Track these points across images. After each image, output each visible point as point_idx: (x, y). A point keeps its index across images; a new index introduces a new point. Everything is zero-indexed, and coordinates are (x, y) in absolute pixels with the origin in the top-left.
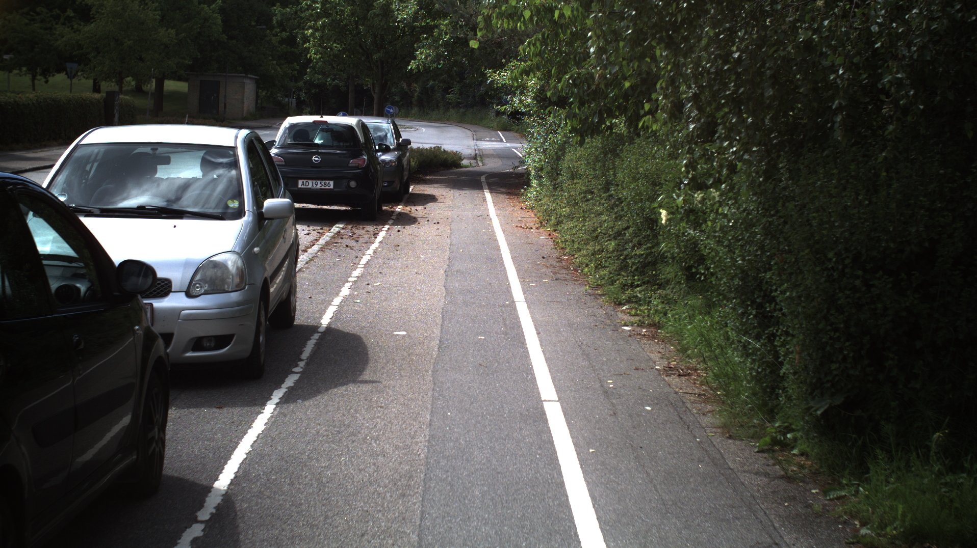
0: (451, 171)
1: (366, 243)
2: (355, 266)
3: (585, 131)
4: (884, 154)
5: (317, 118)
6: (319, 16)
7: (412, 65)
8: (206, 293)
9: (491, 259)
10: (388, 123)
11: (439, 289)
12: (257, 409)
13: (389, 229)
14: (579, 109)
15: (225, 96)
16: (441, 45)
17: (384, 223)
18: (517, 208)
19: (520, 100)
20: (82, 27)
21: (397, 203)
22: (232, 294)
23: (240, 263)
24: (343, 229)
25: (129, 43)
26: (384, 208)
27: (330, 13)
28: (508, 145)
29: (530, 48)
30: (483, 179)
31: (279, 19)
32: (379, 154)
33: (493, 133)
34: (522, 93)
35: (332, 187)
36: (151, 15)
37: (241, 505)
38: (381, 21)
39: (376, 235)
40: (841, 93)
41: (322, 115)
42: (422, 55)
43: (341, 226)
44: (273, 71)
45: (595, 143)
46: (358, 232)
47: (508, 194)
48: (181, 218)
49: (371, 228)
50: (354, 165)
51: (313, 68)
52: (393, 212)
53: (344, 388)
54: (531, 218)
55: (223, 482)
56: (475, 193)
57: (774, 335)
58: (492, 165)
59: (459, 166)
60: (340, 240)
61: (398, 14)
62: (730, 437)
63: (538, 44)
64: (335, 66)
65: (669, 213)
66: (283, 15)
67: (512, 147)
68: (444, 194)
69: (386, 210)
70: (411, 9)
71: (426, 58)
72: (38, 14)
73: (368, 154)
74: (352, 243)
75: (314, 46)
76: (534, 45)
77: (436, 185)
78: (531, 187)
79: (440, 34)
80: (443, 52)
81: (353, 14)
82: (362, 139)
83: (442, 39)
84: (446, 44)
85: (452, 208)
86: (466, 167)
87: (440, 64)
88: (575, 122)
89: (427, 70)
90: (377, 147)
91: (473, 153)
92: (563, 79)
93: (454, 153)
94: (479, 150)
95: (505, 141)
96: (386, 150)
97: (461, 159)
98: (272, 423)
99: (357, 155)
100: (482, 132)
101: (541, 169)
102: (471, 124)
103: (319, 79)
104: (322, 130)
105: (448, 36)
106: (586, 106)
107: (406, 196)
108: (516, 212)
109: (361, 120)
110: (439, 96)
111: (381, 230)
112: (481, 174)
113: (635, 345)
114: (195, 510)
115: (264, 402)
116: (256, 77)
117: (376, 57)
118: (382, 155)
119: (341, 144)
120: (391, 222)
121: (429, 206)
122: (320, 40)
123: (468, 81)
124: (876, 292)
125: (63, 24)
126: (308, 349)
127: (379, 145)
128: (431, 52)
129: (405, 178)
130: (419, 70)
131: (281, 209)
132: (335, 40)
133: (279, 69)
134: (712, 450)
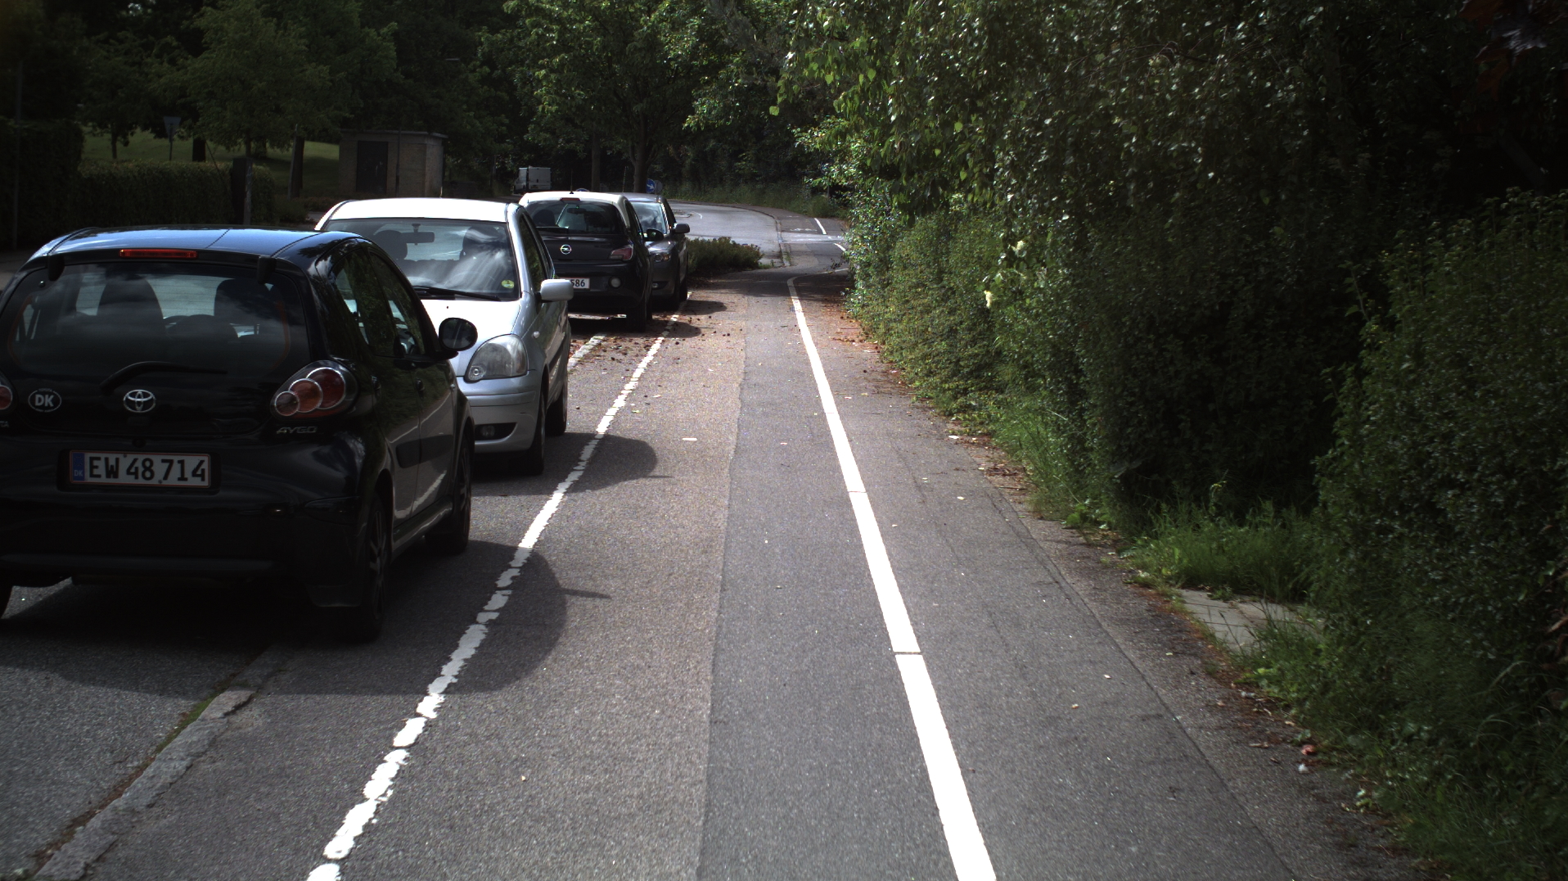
0: (744, 272)
1: (637, 356)
2: (627, 379)
3: (916, 207)
4: (1170, 221)
5: (566, 194)
6: (555, 51)
7: (690, 121)
8: (484, 379)
9: (798, 373)
10: (657, 202)
11: (733, 402)
12: (544, 497)
13: (663, 341)
14: (907, 180)
15: (398, 165)
16: (731, 93)
17: (657, 335)
18: (837, 318)
19: (840, 169)
20: (189, 62)
21: (672, 311)
22: (512, 380)
23: (520, 347)
24: (604, 341)
25: (260, 85)
26: (654, 317)
27: (571, 47)
28: (830, 238)
29: (846, 104)
30: (790, 282)
31: (486, 50)
32: (647, 243)
33: (807, 220)
34: (842, 161)
35: (587, 286)
36: (295, 45)
37: (551, 557)
38: (644, 58)
39: (648, 347)
40: (1135, 162)
41: (572, 189)
42: (704, 107)
43: (601, 338)
44: (469, 127)
45: (926, 224)
46: (624, 344)
47: (823, 301)
48: (452, 298)
49: (641, 341)
50: (616, 257)
51: (537, 123)
52: (667, 322)
53: (635, 481)
54: (854, 329)
55: (528, 542)
56: (779, 301)
57: (1082, 410)
58: (803, 265)
59: (756, 266)
60: (603, 354)
61: (670, 49)
62: (1042, 518)
63: (856, 98)
64: (578, 122)
65: (995, 294)
66: (492, 44)
67: (836, 242)
68: (736, 301)
69: (657, 320)
70: (687, 42)
71: (709, 112)
72: (121, 42)
73: (635, 243)
74: (619, 356)
75: (548, 93)
76: (851, 99)
77: (723, 291)
78: (855, 289)
79: (729, 78)
80: (734, 103)
81: (604, 48)
82: (626, 222)
83: (732, 84)
84: (738, 92)
85: (746, 317)
86: (766, 267)
87: (728, 120)
88: (902, 197)
89: (709, 128)
90: (645, 235)
91: (777, 250)
92: (887, 143)
93: (748, 248)
94: (785, 245)
95: (824, 232)
96: (658, 238)
97: (758, 255)
98: (563, 506)
99: (621, 244)
100: (792, 219)
101: (868, 264)
102: (774, 207)
103: (545, 140)
104: (570, 211)
105: (740, 81)
106: (916, 176)
107: (683, 304)
108: (835, 322)
109: (624, 198)
110: (723, 164)
111: (654, 342)
112: (787, 276)
113: (960, 451)
114: (496, 576)
115: (550, 492)
116: (444, 136)
117: (637, 108)
118: (651, 245)
119: (599, 229)
120: (666, 333)
121: (715, 315)
122: (556, 84)
123: (768, 142)
124: (1168, 356)
125: (159, 56)
126: (588, 452)
127: (649, 232)
128: (716, 102)
129: (682, 279)
130: (699, 128)
131: (560, 290)
132: (579, 84)
133: (478, 124)
134: (1018, 527)
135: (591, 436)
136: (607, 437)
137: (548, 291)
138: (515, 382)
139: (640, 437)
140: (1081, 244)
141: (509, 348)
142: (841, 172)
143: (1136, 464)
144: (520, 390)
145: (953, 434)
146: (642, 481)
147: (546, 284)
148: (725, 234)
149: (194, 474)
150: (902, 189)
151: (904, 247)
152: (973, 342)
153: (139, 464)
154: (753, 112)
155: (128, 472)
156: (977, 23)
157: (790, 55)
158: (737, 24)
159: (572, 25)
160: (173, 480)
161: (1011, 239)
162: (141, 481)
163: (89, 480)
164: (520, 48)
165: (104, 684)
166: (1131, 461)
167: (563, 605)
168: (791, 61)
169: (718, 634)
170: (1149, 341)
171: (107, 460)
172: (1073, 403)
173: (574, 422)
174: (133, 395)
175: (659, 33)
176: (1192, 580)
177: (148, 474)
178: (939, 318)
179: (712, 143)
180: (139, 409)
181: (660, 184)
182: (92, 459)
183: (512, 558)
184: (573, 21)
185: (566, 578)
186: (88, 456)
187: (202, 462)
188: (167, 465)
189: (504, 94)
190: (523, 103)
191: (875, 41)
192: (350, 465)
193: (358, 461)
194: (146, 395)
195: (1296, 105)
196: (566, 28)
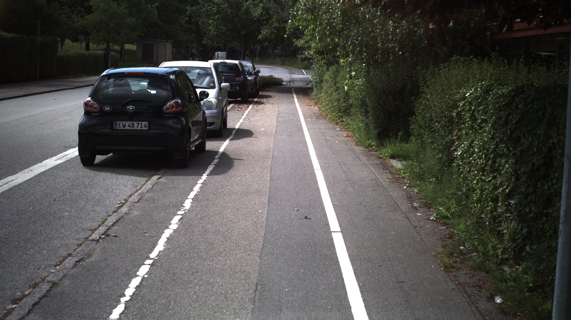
0: (278, 87)
1: (245, 109)
2: (243, 115)
3: (329, 64)
5: (222, 61)
6: (216, 14)
7: (260, 37)
8: (206, 110)
10: (250, 64)
11: (274, 121)
13: (253, 106)
14: (326, 55)
15: (157, 52)
16: (273, 28)
17: (251, 104)
18: (307, 100)
19: (308, 52)
20: (88, 16)
21: (255, 98)
23: (216, 101)
24: (234, 106)
25: (112, 25)
27: (221, 13)
28: (307, 76)
30: (293, 90)
31: (189, 12)
32: (247, 76)
33: (300, 70)
34: (309, 50)
36: (124, 11)
38: (245, 16)
39: (248, 107)
41: (224, 59)
42: (265, 32)
44: (181, 38)
45: (333, 68)
46: (241, 107)
47: (303, 95)
49: (246, 106)
50: (238, 80)
52: (253, 101)
53: (248, 138)
54: (312, 102)
55: (221, 150)
56: (289, 95)
58: (297, 84)
59: (282, 85)
61: (253, 14)
62: (358, 146)
65: (347, 87)
66: (191, 10)
67: (309, 77)
68: (275, 95)
69: (250, 100)
70: (259, 11)
71: (266, 34)
73: (243, 76)
74: (239, 109)
75: (213, 28)
78: (313, 91)
79: (273, 23)
80: (274, 31)
81: (232, 13)
82: (241, 69)
83: (274, 25)
84: (275, 27)
85: (278, 100)
86: (285, 85)
87: (272, 36)
88: (325, 61)
89: (266, 39)
90: (247, 74)
91: (289, 80)
93: (279, 79)
94: (292, 78)
95: (305, 74)
96: (250, 74)
97: (282, 81)
98: (229, 143)
99: (239, 76)
100: (294, 70)
101: (317, 82)
102: (288, 66)
104: (223, 66)
105: (276, 24)
106: (329, 54)
107: (258, 96)
108: (306, 100)
109: (240, 62)
110: (270, 51)
111: (250, 106)
112: (292, 88)
113: (340, 132)
114: (215, 156)
115: (225, 140)
116: (173, 42)
117: (242, 33)
118: (248, 77)
119: (232, 72)
120: (253, 104)
121: (268, 99)
122: (216, 25)
123: (286, 43)
124: (389, 100)
125: (77, 14)
126: (234, 132)
127: (248, 72)
128: (269, 31)
129: (258, 88)
130: (263, 39)
131: (226, 86)
132: (223, 25)
133: (185, 37)
134: (351, 148)
135: (234, 129)
136: (238, 129)
137: (223, 86)
138: (215, 111)
139: (248, 129)
140: (368, 72)
141: (213, 101)
142: (309, 53)
143: (381, 129)
144: (216, 113)
145: (338, 128)
146: (250, 138)
147: (223, 84)
148: (272, 74)
149: (144, 127)
150: (325, 58)
151: (326, 77)
152: (344, 102)
153: (131, 124)
154: (280, 34)
155: (128, 126)
156: (339, 13)
157: (290, 21)
158: (274, 7)
159: (221, 5)
160: (139, 128)
161: (350, 71)
162: (131, 128)
163: (118, 128)
164: (201, 12)
165: (125, 175)
166: (380, 129)
167: (233, 161)
168: (290, 23)
169: (271, 166)
170: (384, 97)
171: (123, 123)
172: (366, 115)
173: (230, 125)
174: (129, 107)
175: (250, 8)
176: (393, 157)
177: (133, 127)
178: (335, 96)
179: (266, 44)
180: (131, 111)
181: (248, 58)
182: (119, 123)
183: (218, 153)
184: (221, 4)
185: (232, 156)
186: (118, 122)
187: (146, 124)
188: (138, 124)
189: (193, 27)
190: (202, 30)
191: (313, 17)
192: (182, 124)
193: (184, 124)
194: (132, 107)
195: (423, 34)
196: (219, 7)
